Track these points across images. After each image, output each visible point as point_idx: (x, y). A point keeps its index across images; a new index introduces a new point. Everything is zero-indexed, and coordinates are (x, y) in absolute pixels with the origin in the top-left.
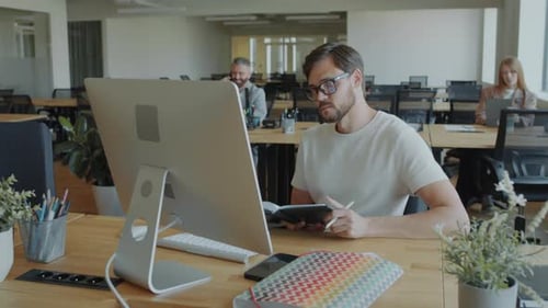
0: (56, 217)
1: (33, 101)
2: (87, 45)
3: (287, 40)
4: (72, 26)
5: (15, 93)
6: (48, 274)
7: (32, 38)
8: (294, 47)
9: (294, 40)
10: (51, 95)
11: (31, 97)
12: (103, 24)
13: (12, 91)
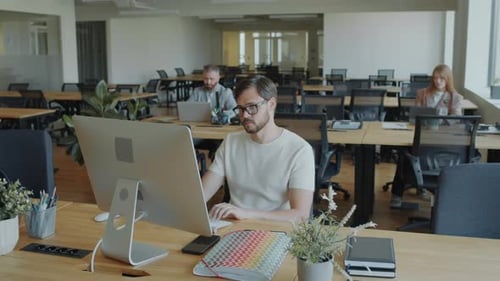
0: (48, 207)
1: (45, 96)
2: (93, 41)
3: (273, 35)
4: (79, 25)
5: (29, 88)
6: (42, 246)
7: (45, 35)
8: (280, 41)
9: (279, 35)
10: (60, 89)
11: (44, 91)
12: (107, 24)
13: (27, 85)
